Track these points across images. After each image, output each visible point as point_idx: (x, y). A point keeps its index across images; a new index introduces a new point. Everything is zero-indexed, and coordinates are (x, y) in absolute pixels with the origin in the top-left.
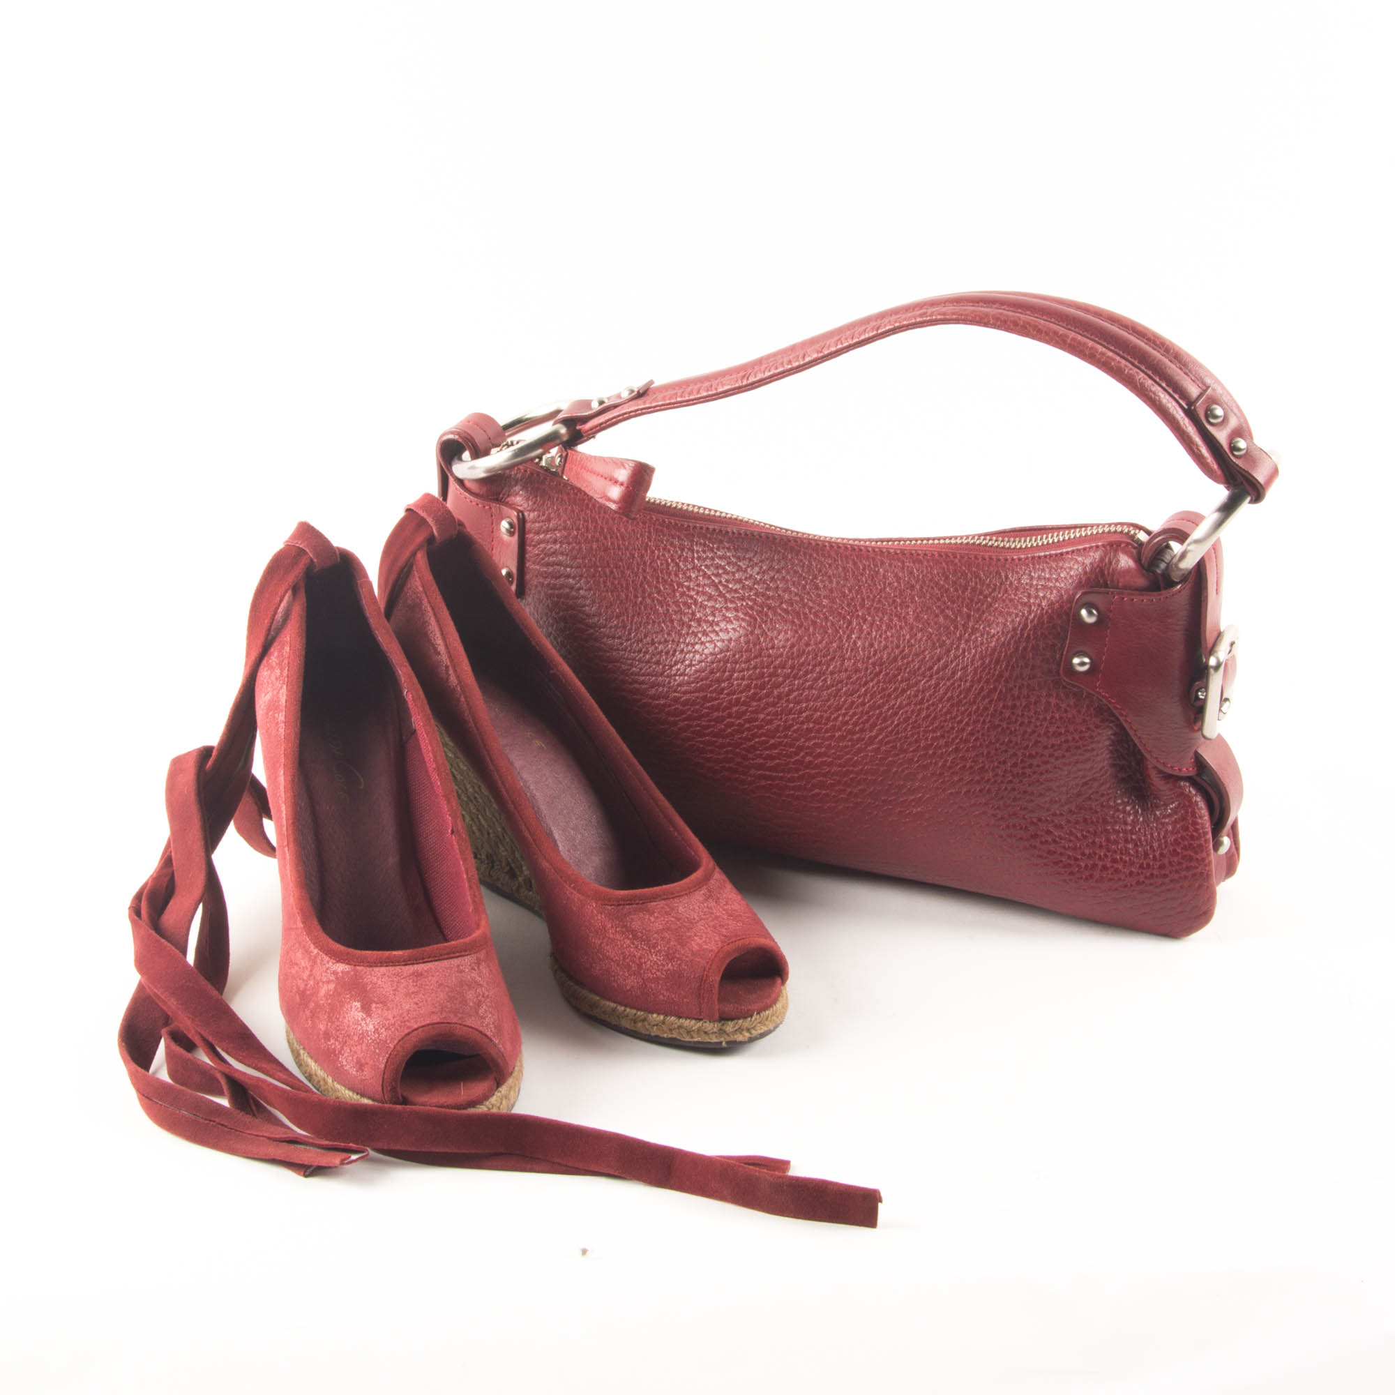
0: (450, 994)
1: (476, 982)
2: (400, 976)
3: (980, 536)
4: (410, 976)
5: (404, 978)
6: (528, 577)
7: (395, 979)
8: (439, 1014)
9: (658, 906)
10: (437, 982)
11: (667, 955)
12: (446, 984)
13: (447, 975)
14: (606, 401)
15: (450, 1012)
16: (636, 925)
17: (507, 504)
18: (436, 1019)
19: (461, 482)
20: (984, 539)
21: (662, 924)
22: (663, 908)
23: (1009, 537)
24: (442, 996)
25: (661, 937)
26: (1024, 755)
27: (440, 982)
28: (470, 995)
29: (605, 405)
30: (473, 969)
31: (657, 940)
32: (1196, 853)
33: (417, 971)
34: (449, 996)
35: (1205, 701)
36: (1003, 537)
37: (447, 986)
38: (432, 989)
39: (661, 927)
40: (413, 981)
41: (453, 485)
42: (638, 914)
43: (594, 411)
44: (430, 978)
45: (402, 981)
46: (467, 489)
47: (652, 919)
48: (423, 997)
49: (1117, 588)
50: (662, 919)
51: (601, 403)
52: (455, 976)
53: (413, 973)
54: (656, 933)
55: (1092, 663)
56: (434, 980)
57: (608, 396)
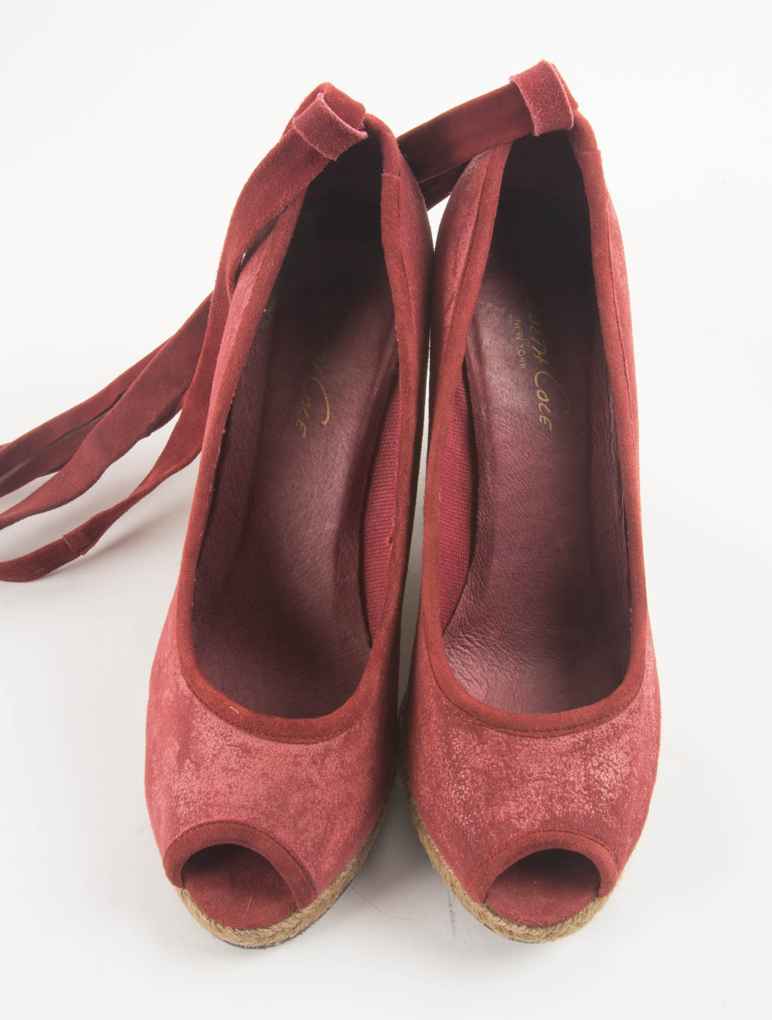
0: (270, 790)
1: (310, 781)
2: (226, 741)
4: (237, 746)
5: (229, 745)
7: (221, 741)
8: (249, 811)
9: (495, 738)
10: (263, 769)
11: (465, 803)
12: (271, 776)
13: (278, 764)
15: (262, 813)
16: (458, 744)
18: (243, 816)
21: (484, 762)
22: (499, 743)
24: (261, 789)
25: (473, 777)
27: (266, 771)
28: (296, 799)
30: (315, 763)
31: (467, 778)
33: (246, 744)
34: (268, 793)
37: (272, 780)
38: (254, 777)
39: (481, 766)
40: (237, 756)
42: (467, 733)
44: (257, 760)
45: (227, 748)
47: (478, 750)
48: (240, 781)
50: (489, 756)
52: (287, 769)
53: (241, 745)
54: (470, 769)
56: (260, 766)
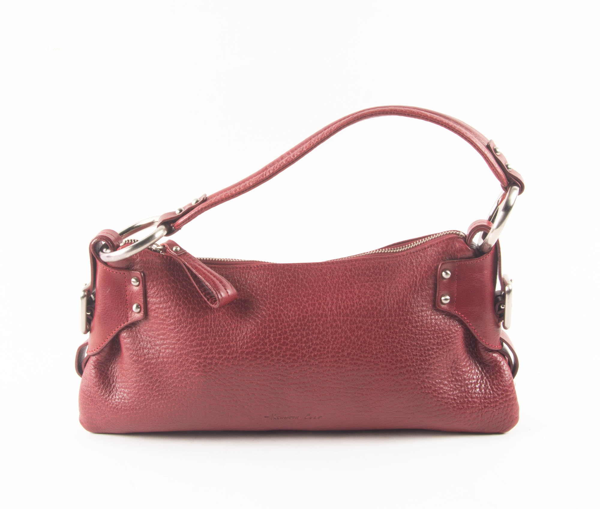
3: (382, 249)
6: (149, 306)
14: (183, 209)
17: (133, 270)
19: (106, 264)
20: (385, 250)
23: (399, 246)
26: (425, 350)
29: (183, 211)
32: (509, 387)
35: (504, 310)
36: (397, 247)
41: (100, 266)
43: (177, 215)
46: (109, 266)
49: (457, 259)
51: (181, 211)
55: (451, 299)
57: (183, 206)
